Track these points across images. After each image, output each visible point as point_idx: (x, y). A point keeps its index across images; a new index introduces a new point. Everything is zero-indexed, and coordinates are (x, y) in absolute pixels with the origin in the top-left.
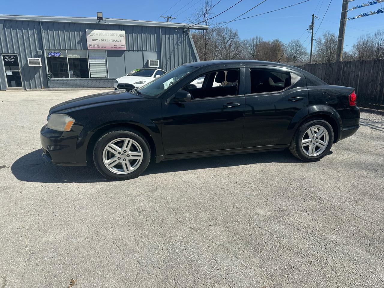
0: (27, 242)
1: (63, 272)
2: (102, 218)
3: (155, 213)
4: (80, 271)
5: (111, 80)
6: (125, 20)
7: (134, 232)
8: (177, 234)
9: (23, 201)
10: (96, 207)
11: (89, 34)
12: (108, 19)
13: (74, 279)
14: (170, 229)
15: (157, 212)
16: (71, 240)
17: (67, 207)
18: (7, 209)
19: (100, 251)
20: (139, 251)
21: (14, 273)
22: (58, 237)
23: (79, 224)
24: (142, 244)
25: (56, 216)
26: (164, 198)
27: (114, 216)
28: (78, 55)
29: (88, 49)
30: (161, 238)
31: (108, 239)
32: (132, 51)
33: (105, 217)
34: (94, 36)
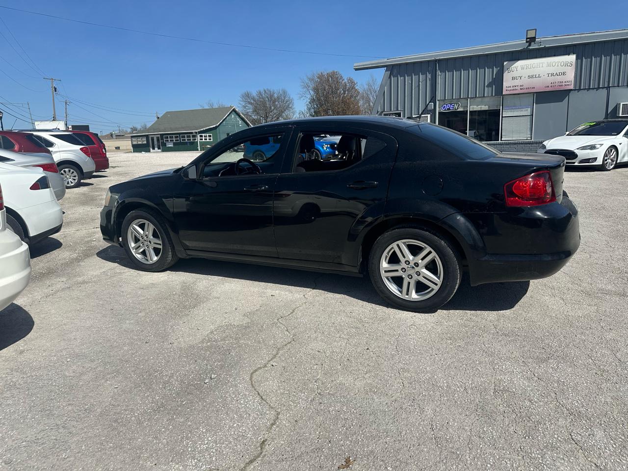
0: (320, 374)
1: (342, 441)
2: (429, 378)
3: (527, 403)
4: (364, 451)
5: (537, 143)
6: (579, 36)
7: (472, 424)
8: (559, 464)
9: (339, 315)
10: (428, 356)
11: (508, 69)
12: (545, 40)
13: (351, 458)
14: (546, 447)
15: (532, 404)
16: (372, 395)
17: (387, 342)
18: (318, 320)
19: (404, 432)
20: (469, 462)
21: (289, 413)
22: (358, 384)
23: (393, 375)
24: (479, 451)
25: (368, 351)
26: (558, 382)
27: (450, 381)
28: (485, 105)
29: (504, 93)
30: (520, 458)
31: (425, 416)
32: (586, 90)
33: (436, 377)
34: (517, 70)
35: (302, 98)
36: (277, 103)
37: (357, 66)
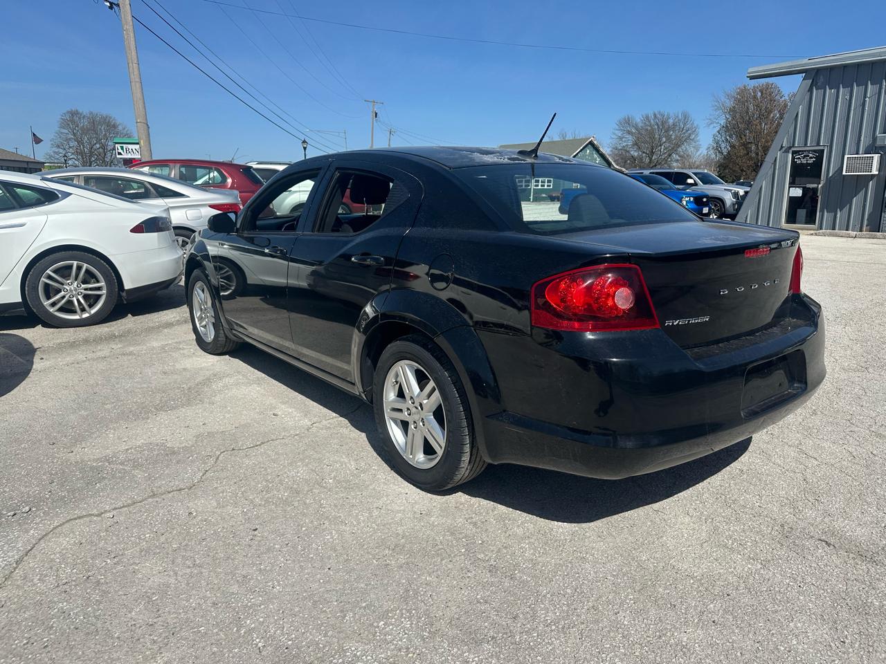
35: (712, 126)
36: (672, 132)
37: (752, 73)
